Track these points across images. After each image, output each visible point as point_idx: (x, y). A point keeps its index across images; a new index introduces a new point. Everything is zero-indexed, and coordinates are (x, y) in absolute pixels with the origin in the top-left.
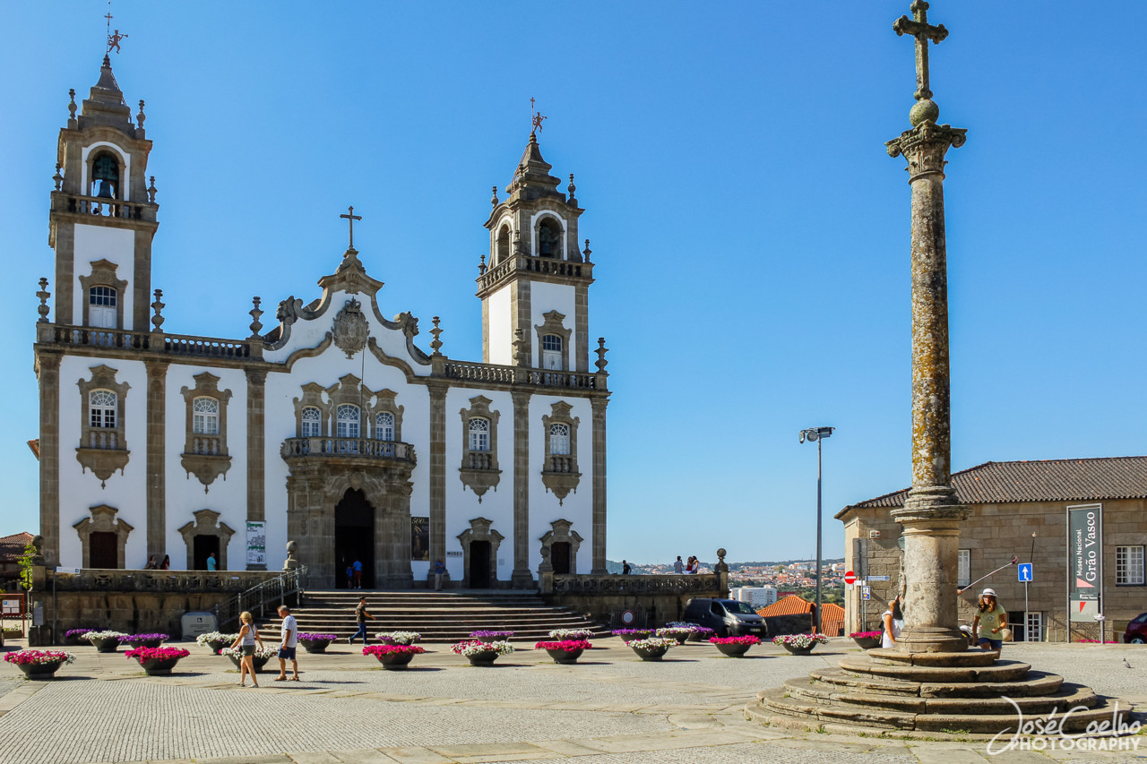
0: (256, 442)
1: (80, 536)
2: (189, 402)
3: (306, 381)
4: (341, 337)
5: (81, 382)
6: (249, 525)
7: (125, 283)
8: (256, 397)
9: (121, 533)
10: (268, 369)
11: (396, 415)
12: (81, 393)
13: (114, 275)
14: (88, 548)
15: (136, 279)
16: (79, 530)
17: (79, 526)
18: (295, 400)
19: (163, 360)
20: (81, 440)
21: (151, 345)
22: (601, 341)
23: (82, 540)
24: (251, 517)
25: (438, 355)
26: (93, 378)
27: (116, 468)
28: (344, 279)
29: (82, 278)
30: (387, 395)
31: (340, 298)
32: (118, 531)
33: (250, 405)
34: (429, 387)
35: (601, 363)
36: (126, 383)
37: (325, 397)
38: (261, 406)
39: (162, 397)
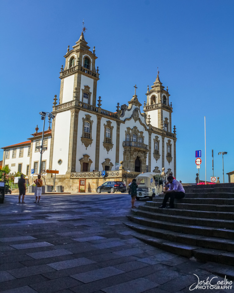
0: (118, 141)
1: (80, 163)
2: (105, 128)
3: (127, 126)
4: (134, 117)
5: (83, 118)
6: (116, 164)
7: (91, 93)
8: (118, 129)
9: (90, 163)
10: (121, 122)
11: (142, 138)
12: (83, 121)
13: (89, 90)
14: (82, 167)
15: (93, 92)
16: (80, 162)
17: (80, 160)
18: (125, 131)
19: (101, 116)
20: (82, 135)
21: (98, 111)
22: (175, 126)
23: (81, 164)
24: (116, 162)
25: (149, 124)
26: (86, 118)
27: (89, 144)
28: (135, 102)
29: (82, 89)
30: (142, 133)
31: (134, 107)
32: (89, 163)
33: (117, 131)
34: (148, 132)
35: (174, 132)
36: (92, 120)
37: (131, 131)
38: (119, 132)
39: (100, 126)
